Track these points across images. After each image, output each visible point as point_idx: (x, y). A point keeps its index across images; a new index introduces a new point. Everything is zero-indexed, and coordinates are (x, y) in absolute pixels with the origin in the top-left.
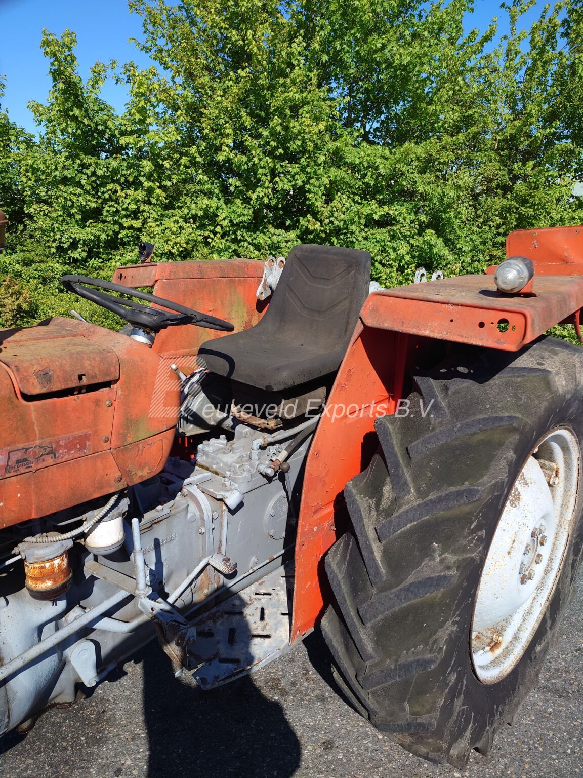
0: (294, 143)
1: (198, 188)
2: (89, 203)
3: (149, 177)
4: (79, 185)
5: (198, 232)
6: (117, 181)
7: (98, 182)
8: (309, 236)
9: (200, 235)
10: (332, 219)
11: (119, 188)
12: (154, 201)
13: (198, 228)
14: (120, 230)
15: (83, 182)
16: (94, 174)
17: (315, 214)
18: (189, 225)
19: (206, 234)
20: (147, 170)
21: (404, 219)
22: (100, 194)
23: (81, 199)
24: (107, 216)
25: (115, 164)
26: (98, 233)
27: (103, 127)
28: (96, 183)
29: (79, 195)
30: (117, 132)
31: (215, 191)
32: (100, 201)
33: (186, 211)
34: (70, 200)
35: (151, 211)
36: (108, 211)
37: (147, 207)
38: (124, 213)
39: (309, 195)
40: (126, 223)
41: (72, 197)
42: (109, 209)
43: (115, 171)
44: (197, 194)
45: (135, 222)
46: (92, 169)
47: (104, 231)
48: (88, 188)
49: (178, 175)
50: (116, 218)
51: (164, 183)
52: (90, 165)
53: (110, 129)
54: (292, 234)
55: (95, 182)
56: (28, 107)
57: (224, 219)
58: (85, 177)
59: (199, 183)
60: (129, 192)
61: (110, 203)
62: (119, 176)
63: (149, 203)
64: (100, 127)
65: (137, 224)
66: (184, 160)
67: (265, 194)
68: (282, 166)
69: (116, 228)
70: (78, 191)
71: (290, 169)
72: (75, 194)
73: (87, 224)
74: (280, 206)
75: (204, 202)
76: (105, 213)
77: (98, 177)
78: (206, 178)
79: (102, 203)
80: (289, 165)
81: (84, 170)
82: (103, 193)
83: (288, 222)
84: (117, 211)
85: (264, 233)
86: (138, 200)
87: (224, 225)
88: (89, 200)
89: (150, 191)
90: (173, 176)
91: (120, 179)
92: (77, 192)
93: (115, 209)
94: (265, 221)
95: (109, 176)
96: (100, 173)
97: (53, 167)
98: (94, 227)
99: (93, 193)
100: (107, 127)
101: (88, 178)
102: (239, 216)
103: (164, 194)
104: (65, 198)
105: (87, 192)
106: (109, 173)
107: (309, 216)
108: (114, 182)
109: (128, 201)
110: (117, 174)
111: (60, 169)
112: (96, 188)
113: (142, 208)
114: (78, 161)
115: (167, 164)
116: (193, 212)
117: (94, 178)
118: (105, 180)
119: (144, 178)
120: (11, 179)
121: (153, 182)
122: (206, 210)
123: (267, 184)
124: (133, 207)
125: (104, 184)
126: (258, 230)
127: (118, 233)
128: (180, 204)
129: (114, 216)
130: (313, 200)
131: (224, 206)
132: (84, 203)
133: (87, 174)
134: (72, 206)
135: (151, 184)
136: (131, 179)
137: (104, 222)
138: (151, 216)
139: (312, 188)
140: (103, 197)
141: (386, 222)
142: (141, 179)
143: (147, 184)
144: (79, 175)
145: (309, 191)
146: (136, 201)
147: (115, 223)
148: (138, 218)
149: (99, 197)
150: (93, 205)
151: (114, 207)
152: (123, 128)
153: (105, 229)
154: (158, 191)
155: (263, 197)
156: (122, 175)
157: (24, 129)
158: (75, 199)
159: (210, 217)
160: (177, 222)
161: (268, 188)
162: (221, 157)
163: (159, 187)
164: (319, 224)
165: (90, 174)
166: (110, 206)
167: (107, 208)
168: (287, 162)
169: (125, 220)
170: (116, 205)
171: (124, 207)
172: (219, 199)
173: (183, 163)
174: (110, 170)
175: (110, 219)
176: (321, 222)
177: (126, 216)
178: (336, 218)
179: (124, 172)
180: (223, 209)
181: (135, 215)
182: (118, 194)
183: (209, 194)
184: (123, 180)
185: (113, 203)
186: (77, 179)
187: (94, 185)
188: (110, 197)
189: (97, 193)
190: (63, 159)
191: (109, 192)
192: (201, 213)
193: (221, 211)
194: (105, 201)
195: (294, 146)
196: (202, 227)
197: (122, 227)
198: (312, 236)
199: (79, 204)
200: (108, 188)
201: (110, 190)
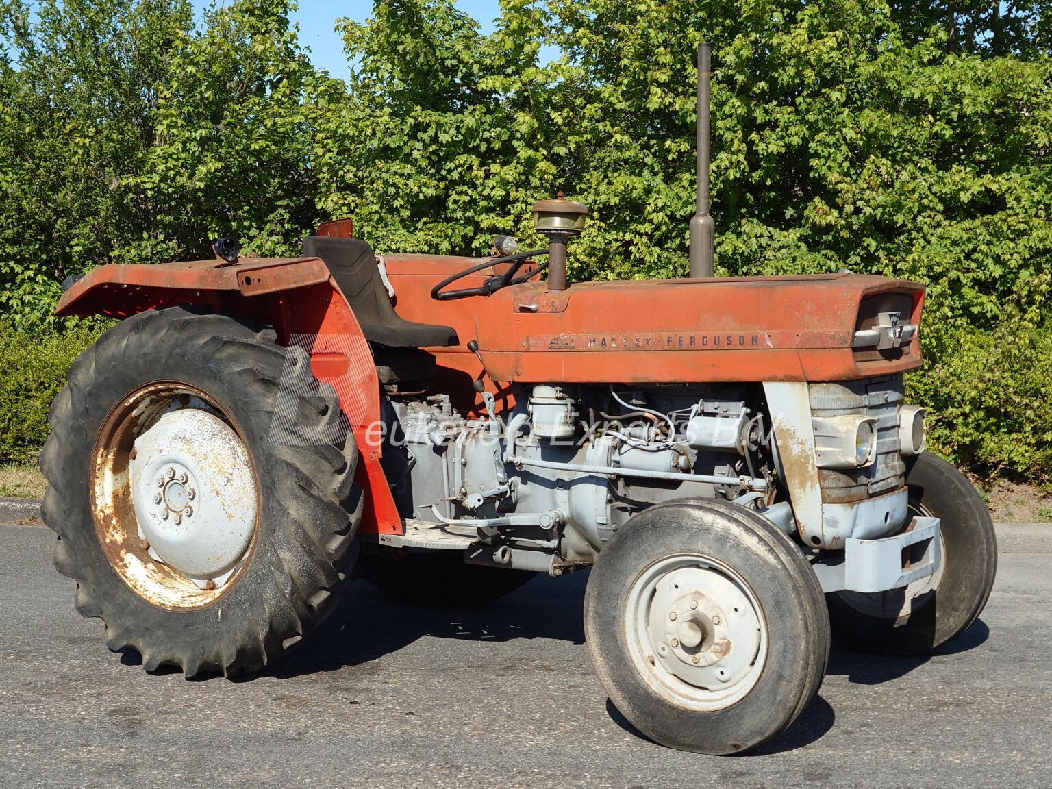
0: (784, 70)
1: (615, 155)
2: (424, 189)
3: (530, 142)
4: (408, 159)
5: (612, 235)
6: (475, 150)
7: (442, 154)
8: (825, 238)
9: (617, 240)
10: (859, 204)
11: (474, 160)
12: (535, 181)
13: (610, 228)
14: (475, 234)
15: (416, 154)
16: (435, 139)
17: (831, 197)
18: (592, 222)
19: (628, 237)
20: (524, 129)
21: (1018, 199)
22: (443, 173)
23: (411, 182)
24: (454, 211)
25: (470, 121)
26: (436, 240)
27: (454, 62)
28: (438, 155)
29: (409, 176)
30: (475, 68)
31: (647, 160)
32: (442, 185)
33: (591, 198)
34: (394, 185)
35: (530, 200)
36: (455, 202)
37: (521, 194)
38: (484, 203)
39: (814, 162)
40: (486, 220)
41: (397, 179)
42: (457, 197)
43: (471, 133)
44: (616, 166)
45: (500, 219)
46: (431, 131)
47: (446, 236)
48: (424, 163)
49: (580, 134)
50: (470, 214)
51: (556, 150)
52: (428, 125)
53: (465, 64)
54: (793, 235)
55: (435, 152)
56: (337, 28)
57: (662, 209)
58: (419, 145)
59: (619, 147)
60: (495, 168)
61: (459, 188)
62: (478, 141)
63: (524, 184)
64: (448, 63)
65: (505, 223)
66: (592, 109)
67: (731, 163)
68: (766, 111)
69: (469, 230)
70: (408, 169)
71: (778, 116)
72: (402, 175)
73: (420, 225)
74: (768, 183)
75: (622, 180)
76: (452, 206)
77: (442, 145)
78: (626, 139)
79: (447, 189)
80: (778, 109)
81: (420, 135)
82: (450, 171)
83: (789, 213)
84: (473, 201)
85: (739, 235)
86: (508, 182)
87: (655, 221)
88: (425, 185)
89: (530, 164)
90: (570, 138)
91: (478, 146)
92: (406, 171)
93: (467, 198)
94: (743, 210)
95: (460, 142)
96: (444, 138)
97: (369, 131)
98: (430, 229)
99: (433, 171)
100: (461, 61)
101: (426, 146)
102: (686, 204)
103: (554, 170)
104: (385, 182)
105: (421, 170)
106: (460, 137)
107: (817, 199)
108: (468, 151)
109: (491, 183)
110: (473, 138)
111: (379, 135)
112: (437, 162)
113: (513, 194)
114: (411, 121)
115: (557, 117)
116: (603, 198)
117: (434, 147)
118: (452, 150)
119: (520, 143)
120: (298, 150)
121: (537, 150)
122: (624, 196)
123: (735, 147)
124: (499, 193)
125: (450, 157)
126: (728, 229)
127: (473, 239)
128: (583, 186)
129: (465, 210)
130: (824, 170)
131: (662, 186)
132: (416, 189)
133: (424, 141)
134: (397, 194)
135: (531, 153)
136: (497, 145)
137: (448, 220)
138: (530, 208)
139: (820, 149)
140: (449, 177)
142: (516, 143)
143: (524, 153)
144: (411, 143)
145: (816, 155)
146: (504, 184)
147: (468, 221)
148: (509, 213)
149: (443, 178)
150: (431, 192)
151: (467, 194)
152: (488, 61)
153: (449, 232)
154: (543, 165)
155: (727, 169)
156: (483, 140)
157: (326, 72)
158: (401, 182)
159: (634, 207)
161: (739, 151)
162: (653, 103)
163: (546, 158)
164: (837, 214)
165: (428, 140)
166: (459, 194)
167: (454, 196)
168: (775, 103)
169: (484, 216)
170: (470, 192)
171: (485, 193)
172: (655, 174)
173: (587, 115)
174: (463, 131)
175: (459, 214)
176: (841, 210)
177: (488, 210)
179: (487, 135)
180: (658, 193)
181: (503, 207)
182: (473, 174)
183: (636, 167)
184: (483, 147)
185: (465, 188)
186: (406, 150)
187: (434, 158)
188: (461, 176)
189: (438, 172)
190: (386, 118)
191: (460, 169)
192: (615, 201)
193: (655, 195)
194: (453, 184)
195: (785, 76)
196: (622, 225)
197: (478, 229)
198: (830, 238)
199: (408, 191)
200: (457, 162)
201: (461, 165)
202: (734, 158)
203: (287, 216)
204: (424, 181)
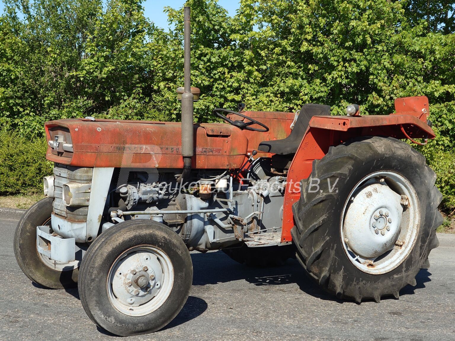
1: (287, 70)
2: (203, 82)
3: (250, 63)
4: (197, 68)
5: (285, 105)
6: (226, 66)
7: (212, 67)
8: (376, 110)
9: (287, 107)
10: (392, 95)
11: (226, 71)
12: (252, 80)
13: (284, 101)
14: (224, 102)
15: (201, 66)
16: (209, 60)
18: (277, 99)
19: (291, 106)
20: (248, 57)
22: (212, 75)
23: (198, 79)
24: (216, 91)
25: (225, 53)
26: (208, 104)
27: (218, 27)
28: (210, 67)
29: (197, 76)
30: (228, 30)
31: (300, 73)
32: (212, 80)
33: (276, 88)
35: (249, 88)
36: (217, 88)
37: (246, 85)
38: (228, 89)
40: (230, 96)
42: (218, 86)
43: (225, 59)
44: (286, 75)
45: (236, 96)
46: (208, 57)
47: (212, 102)
48: (204, 71)
49: (272, 61)
50: (223, 93)
51: (261, 67)
52: (207, 54)
53: (224, 28)
54: (362, 108)
55: (209, 66)
56: (165, 11)
57: (306, 95)
58: (202, 63)
59: (289, 67)
60: (234, 74)
61: (219, 82)
62: (227, 62)
63: (248, 82)
64: (216, 27)
65: (238, 98)
66: (277, 50)
67: (338, 76)
68: (350, 54)
69: (222, 100)
70: (197, 73)
71: (357, 57)
72: (194, 75)
73: (201, 97)
74: (352, 85)
75: (290, 81)
76: (215, 89)
77: (212, 63)
78: (293, 64)
79: (213, 82)
80: (356, 53)
81: (202, 58)
82: (215, 74)
83: (360, 98)
84: (224, 88)
85: (339, 106)
86: (240, 80)
87: (304, 100)
88: (204, 80)
89: (250, 73)
90: (268, 62)
91: (228, 64)
92: (196, 74)
93: (222, 86)
94: (341, 96)
95: (220, 62)
96: (213, 60)
97: (181, 56)
98: (206, 99)
99: (207, 74)
100: (221, 27)
101: (205, 63)
102: (318, 92)
103: (260, 76)
105: (202, 73)
106: (220, 60)
107: (374, 93)
108: (223, 66)
109: (232, 80)
110: (226, 61)
112: (209, 70)
113: (242, 86)
114: (199, 52)
115: (263, 53)
116: (282, 89)
117: (209, 64)
118: (216, 65)
119: (246, 63)
120: (146, 63)
121: (253, 66)
122: (291, 88)
123: (340, 69)
124: (236, 85)
125: (215, 68)
126: (334, 104)
127: (223, 104)
128: (272, 83)
129: (221, 91)
130: (375, 81)
131: (307, 85)
132: (200, 82)
133: (204, 61)
135: (250, 68)
136: (236, 64)
137: (213, 96)
138: (249, 92)
140: (214, 77)
142: (244, 63)
143: (247, 68)
144: (198, 61)
145: (373, 74)
146: (238, 81)
147: (221, 96)
148: (239, 94)
149: (212, 77)
150: (206, 83)
151: (221, 84)
152: (233, 27)
153: (214, 101)
154: (256, 73)
155: (336, 78)
156: (230, 61)
157: (163, 29)
158: (193, 78)
159: (295, 93)
160: (268, 96)
162: (303, 49)
163: (257, 70)
164: (382, 100)
165: (206, 61)
166: (218, 84)
167: (216, 85)
168: (354, 51)
169: (228, 94)
170: (223, 84)
171: (229, 84)
172: (303, 79)
173: (276, 52)
174: (221, 57)
175: (218, 93)
176: (384, 98)
177: (230, 92)
178: (395, 95)
179: (232, 59)
180: (305, 87)
181: (236, 91)
182: (225, 76)
183: (296, 76)
184: (230, 64)
185: (221, 82)
186: (196, 65)
187: (209, 68)
188: (220, 77)
189: (210, 74)
191: (219, 74)
192: (287, 90)
193: (304, 88)
194: (216, 80)
195: (358, 39)
196: (289, 100)
197: (226, 100)
198: (378, 109)
199: (197, 82)
200: (218, 71)
201: (220, 72)
202: (340, 73)
203: (141, 91)
204: (204, 78)
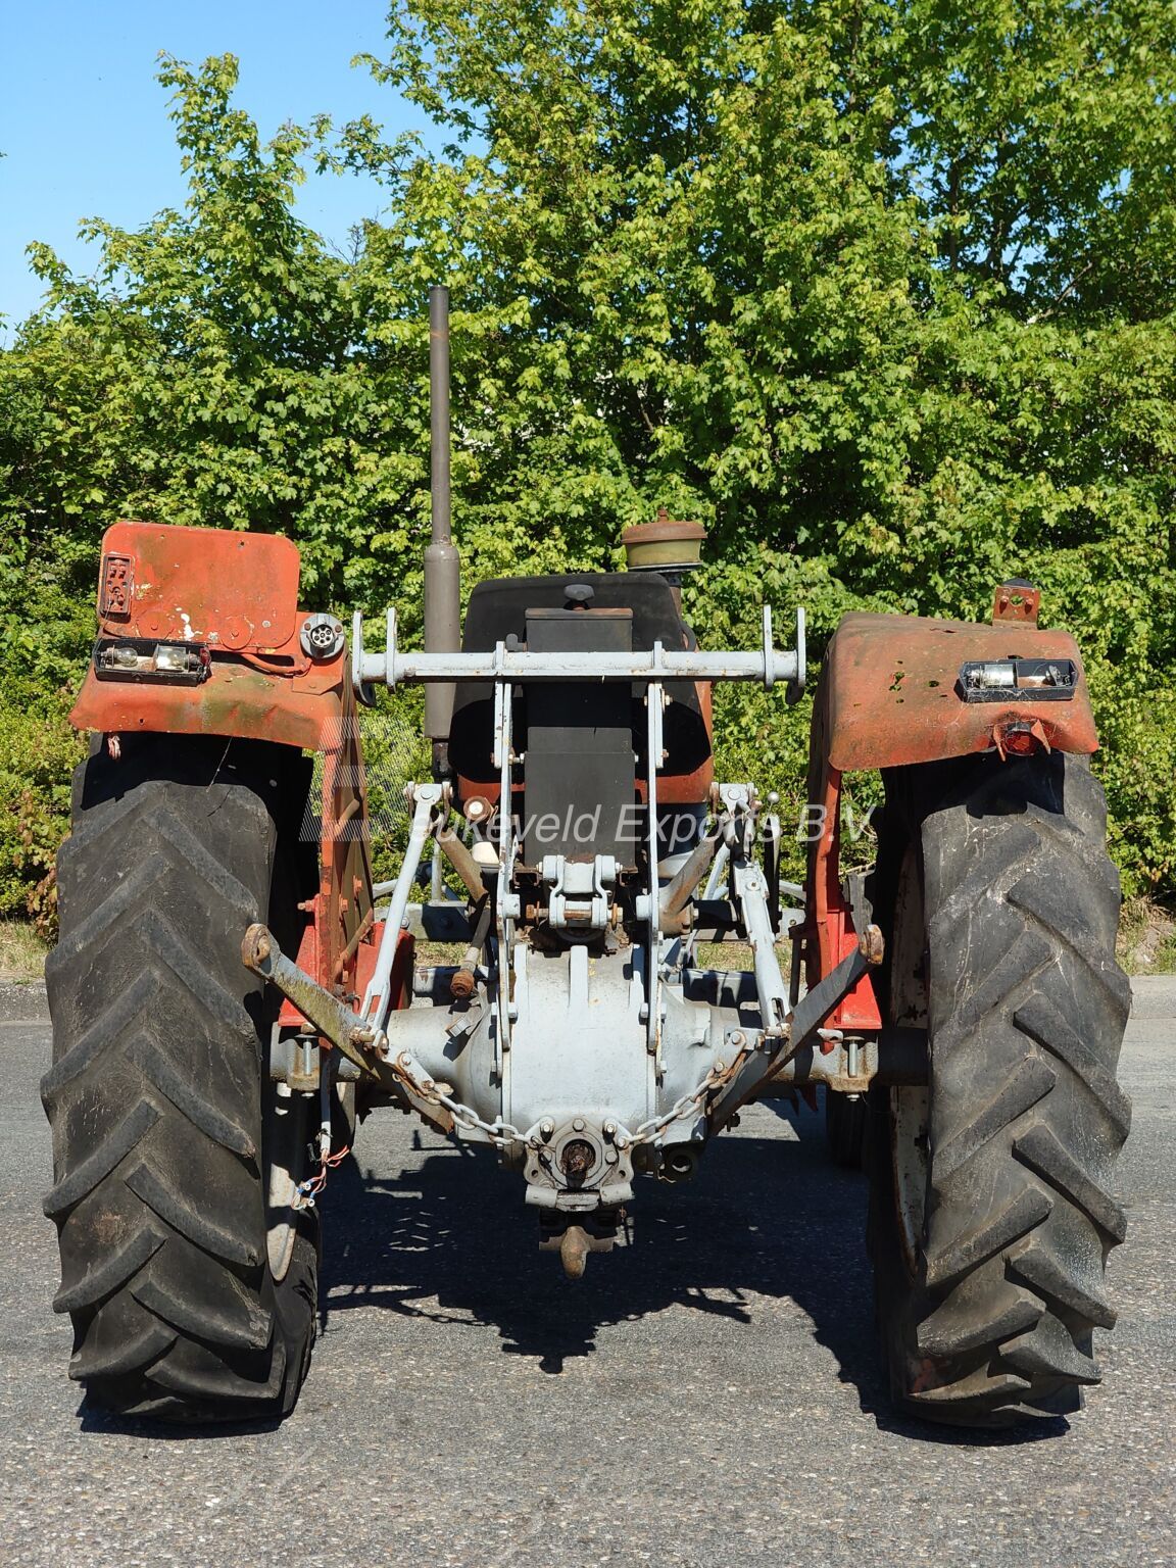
0: (826, 333)
2: (276, 488)
4: (252, 440)
6: (352, 432)
7: (303, 435)
8: (865, 573)
10: (931, 525)
11: (355, 448)
14: (346, 558)
15: (264, 435)
16: (296, 413)
17: (881, 512)
18: (549, 543)
21: (1130, 522)
22: (300, 464)
23: (256, 478)
24: (313, 522)
25: (351, 388)
27: (323, 296)
28: (297, 437)
29: (253, 468)
31: (611, 452)
32: (306, 483)
33: (534, 506)
34: (228, 480)
36: (319, 508)
38: (354, 511)
39: (867, 465)
41: (232, 471)
42: (323, 502)
43: (347, 406)
46: (292, 400)
47: (313, 560)
48: (276, 449)
50: (342, 527)
52: (289, 391)
53: (342, 300)
54: (819, 567)
55: (294, 433)
58: (268, 421)
61: (328, 488)
62: (356, 417)
64: (316, 297)
65: (397, 540)
66: (530, 375)
67: (752, 462)
68: (792, 391)
69: (337, 552)
70: (253, 458)
71: (817, 398)
72: (241, 466)
74: (784, 491)
75: (586, 481)
76: (310, 514)
77: (306, 421)
78: (592, 422)
79: (308, 488)
80: (813, 387)
81: (269, 405)
82: (311, 462)
83: (803, 535)
85: (741, 564)
88: (277, 481)
90: (500, 418)
91: (357, 425)
92: (248, 460)
93: (340, 504)
94: (741, 530)
95: (332, 417)
96: (312, 411)
97: (195, 398)
99: (285, 461)
100: (332, 296)
101: (280, 423)
104: (217, 477)
105: (270, 459)
106: (333, 411)
107: (867, 517)
108: (341, 431)
110: (351, 413)
111: (212, 403)
112: (293, 447)
114: (258, 383)
115: (488, 386)
116: (557, 507)
117: (293, 425)
118: (319, 430)
119: (420, 423)
122: (591, 503)
123: (756, 437)
124: (389, 497)
125: (316, 439)
126: (721, 555)
127: (343, 565)
128: (510, 489)
129: (337, 521)
130: (881, 477)
131: (632, 491)
132: (265, 489)
133: (277, 415)
134: (230, 496)
136: (386, 425)
137: (308, 536)
139: (876, 446)
140: (311, 472)
141: (1078, 530)
142: (412, 423)
144: (256, 417)
145: (869, 455)
147: (336, 538)
148: (396, 527)
149: (301, 473)
150: (287, 493)
151: (337, 497)
153: (318, 555)
155: (746, 469)
156: (365, 416)
158: (240, 478)
159: (597, 522)
160: (509, 536)
161: (760, 444)
164: (897, 539)
165: (283, 415)
166: (327, 496)
167: (320, 500)
168: (807, 378)
172: (617, 474)
173: (528, 384)
174: (338, 402)
175: (326, 528)
176: (901, 531)
177: (363, 522)
178: (943, 524)
179: (375, 408)
180: (630, 501)
181: (385, 517)
183: (592, 462)
185: (337, 487)
186: (250, 428)
187: (291, 441)
188: (330, 471)
189: (292, 459)
190: (220, 377)
191: (329, 460)
192: (577, 510)
194: (317, 480)
195: (827, 341)
198: (873, 572)
199: (253, 490)
200: (326, 449)
201: (332, 454)
202: (754, 454)
203: (23, 524)
204: (276, 475)
